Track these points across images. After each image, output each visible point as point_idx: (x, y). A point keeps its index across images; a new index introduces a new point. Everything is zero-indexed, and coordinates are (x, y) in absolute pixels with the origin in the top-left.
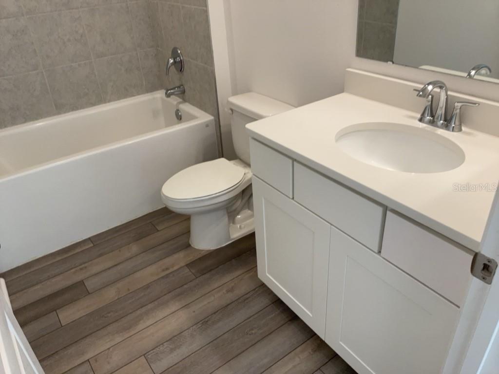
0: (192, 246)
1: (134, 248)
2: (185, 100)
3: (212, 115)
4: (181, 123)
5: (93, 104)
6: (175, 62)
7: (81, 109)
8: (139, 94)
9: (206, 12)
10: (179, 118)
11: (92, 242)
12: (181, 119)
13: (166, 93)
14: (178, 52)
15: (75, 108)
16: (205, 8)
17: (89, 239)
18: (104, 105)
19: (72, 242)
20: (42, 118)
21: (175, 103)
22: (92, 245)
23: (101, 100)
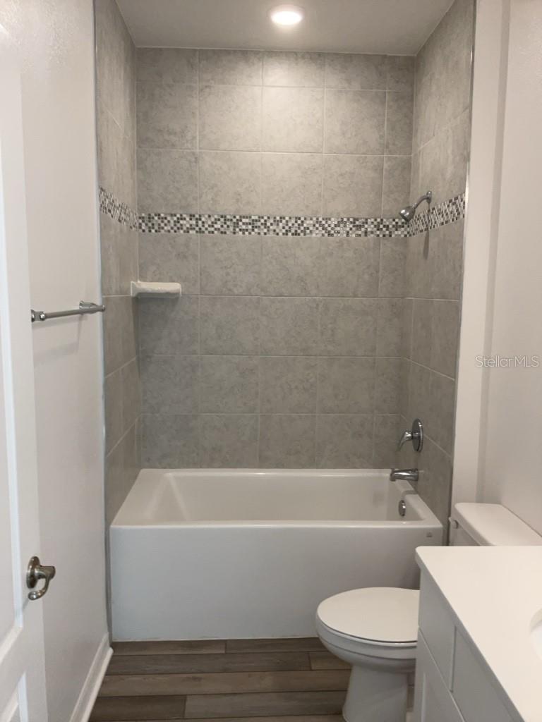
0: (344, 715)
1: (268, 681)
2: (416, 491)
3: (442, 522)
4: (401, 520)
5: (303, 466)
6: (412, 438)
7: (287, 468)
8: (363, 467)
9: (453, 385)
10: (403, 513)
11: (226, 648)
12: (403, 515)
13: (391, 475)
14: (418, 425)
15: (280, 465)
16: (453, 380)
17: (225, 641)
18: (315, 470)
19: (204, 637)
20: (241, 468)
21: (402, 490)
22: (223, 652)
23: (313, 463)
